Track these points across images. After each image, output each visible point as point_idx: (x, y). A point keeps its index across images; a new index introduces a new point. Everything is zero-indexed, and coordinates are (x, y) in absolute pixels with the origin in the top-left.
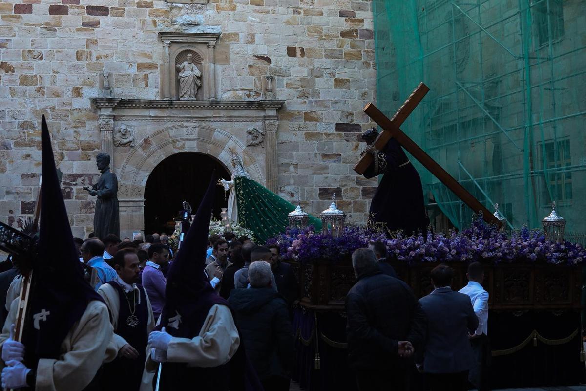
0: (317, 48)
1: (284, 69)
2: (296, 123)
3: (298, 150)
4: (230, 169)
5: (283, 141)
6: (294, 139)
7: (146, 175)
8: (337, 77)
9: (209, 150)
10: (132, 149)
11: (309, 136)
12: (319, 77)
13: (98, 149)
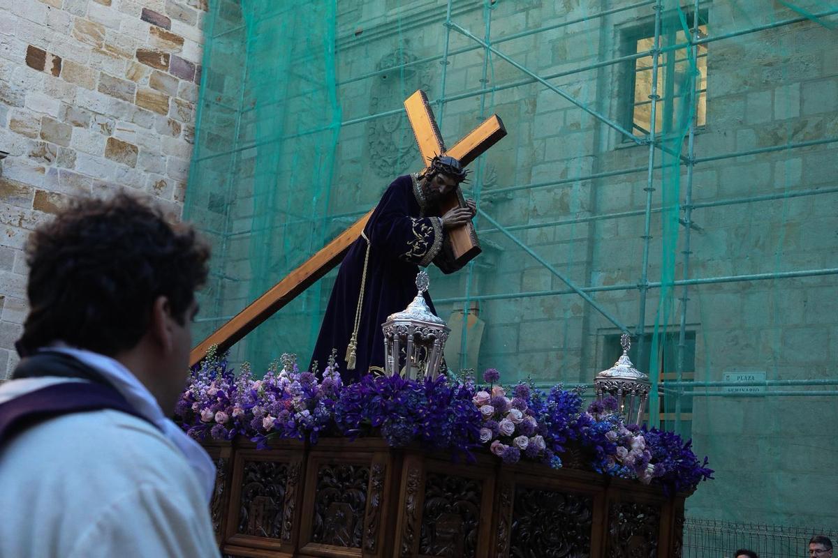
0: (87, 66)
1: (14, 88)
3: (9, 268)
8: (114, 136)
12: (79, 125)
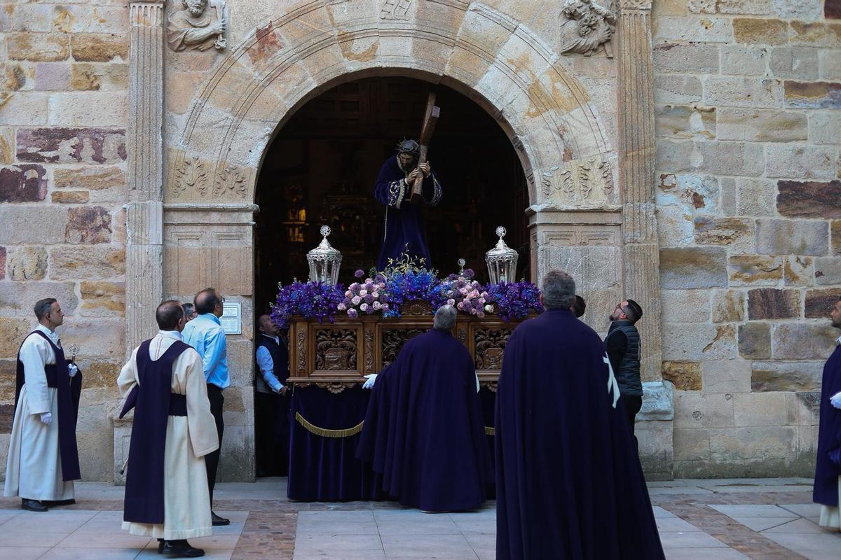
3: (714, 70)
4: (510, 121)
5: (670, 43)
6: (702, 36)
7: (261, 134)
9: (449, 64)
10: (221, 58)
11: (748, 28)
13: (123, 56)
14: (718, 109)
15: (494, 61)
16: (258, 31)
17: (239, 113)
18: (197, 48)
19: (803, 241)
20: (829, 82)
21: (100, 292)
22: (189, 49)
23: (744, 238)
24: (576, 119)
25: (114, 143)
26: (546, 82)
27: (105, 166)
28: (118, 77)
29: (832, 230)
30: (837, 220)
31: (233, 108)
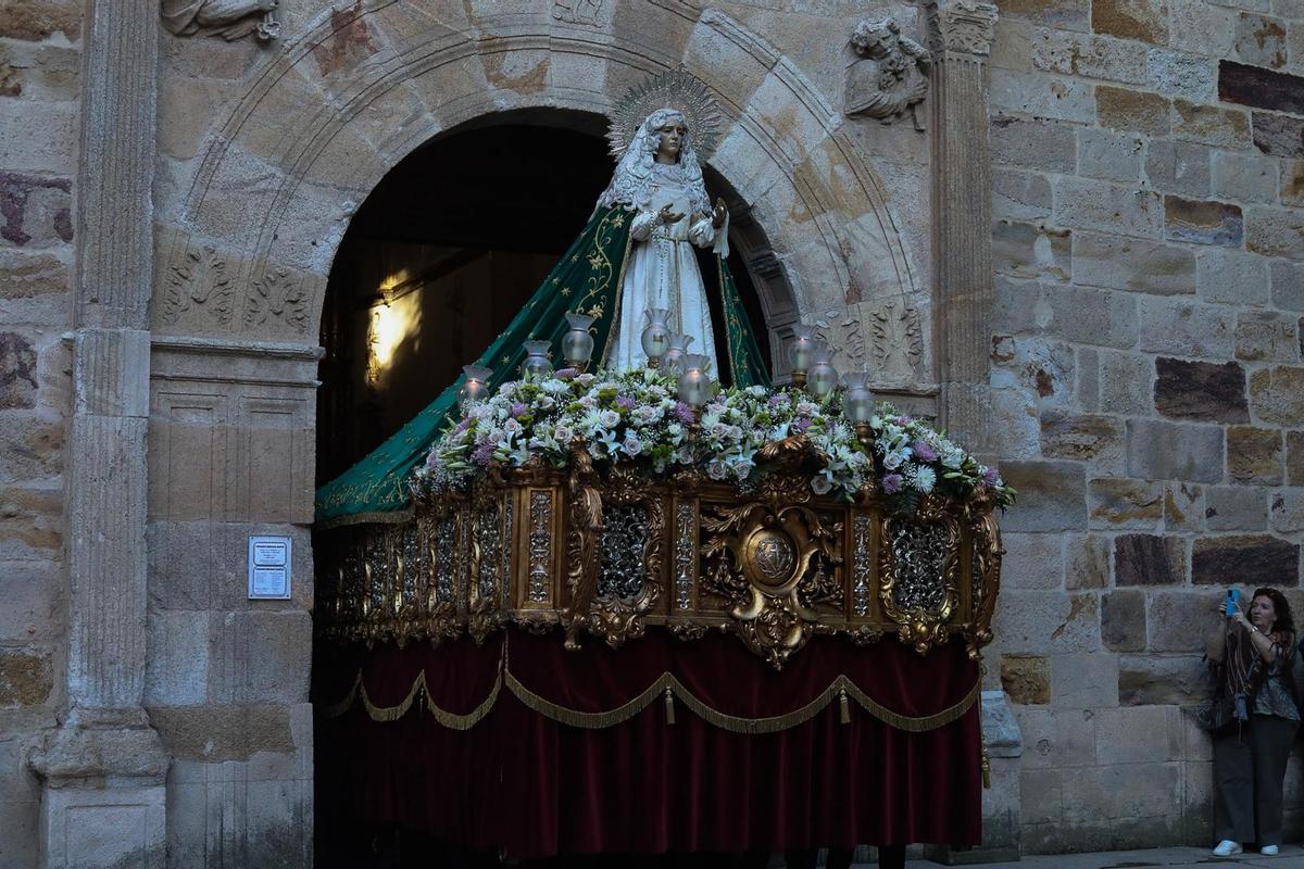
2: (1061, 33)
4: (764, 225)
5: (1007, 115)
6: (1053, 110)
7: (336, 212)
10: (263, 59)
11: (1118, 104)
13: (71, 34)
14: (1074, 232)
15: (739, 116)
16: (335, 14)
17: (296, 169)
18: (219, 35)
19: (1190, 458)
20: (1225, 202)
21: (10, 508)
22: (204, 34)
23: (1110, 450)
24: (866, 230)
25: (46, 207)
26: (821, 161)
27: (28, 252)
28: (56, 75)
29: (1228, 441)
30: (1235, 426)
31: (285, 157)
